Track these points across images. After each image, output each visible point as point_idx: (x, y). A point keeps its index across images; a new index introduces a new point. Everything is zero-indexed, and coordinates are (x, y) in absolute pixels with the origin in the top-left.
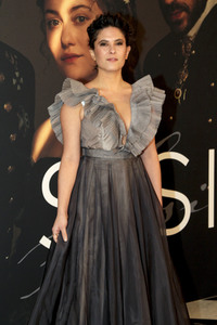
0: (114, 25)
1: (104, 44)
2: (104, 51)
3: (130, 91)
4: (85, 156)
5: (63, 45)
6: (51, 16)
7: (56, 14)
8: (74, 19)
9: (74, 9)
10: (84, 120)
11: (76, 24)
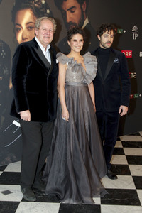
2: (75, 43)
3: (83, 58)
4: (67, 85)
5: (23, 39)
6: (18, 26)
7: (20, 25)
8: (27, 28)
9: (28, 23)
10: (67, 70)
11: (29, 30)
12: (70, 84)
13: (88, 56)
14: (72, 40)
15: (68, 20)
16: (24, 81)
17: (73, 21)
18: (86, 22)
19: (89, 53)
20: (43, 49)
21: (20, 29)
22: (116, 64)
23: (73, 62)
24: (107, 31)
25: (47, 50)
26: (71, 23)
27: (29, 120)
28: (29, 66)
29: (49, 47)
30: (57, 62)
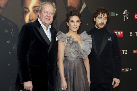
0: (76, 15)
1: (72, 22)
2: (72, 24)
3: (80, 37)
5: (30, 20)
6: (26, 9)
7: (28, 9)
8: (34, 11)
9: (34, 7)
10: (66, 47)
11: (35, 13)
12: (68, 58)
13: (84, 35)
14: (70, 21)
15: (69, 5)
16: (28, 56)
17: (73, 6)
18: (84, 6)
19: (85, 32)
20: (45, 29)
21: (27, 12)
22: (109, 42)
23: (71, 40)
24: (101, 14)
25: (49, 30)
26: (71, 7)
27: (31, 90)
28: (32, 42)
29: (50, 27)
30: (57, 40)
